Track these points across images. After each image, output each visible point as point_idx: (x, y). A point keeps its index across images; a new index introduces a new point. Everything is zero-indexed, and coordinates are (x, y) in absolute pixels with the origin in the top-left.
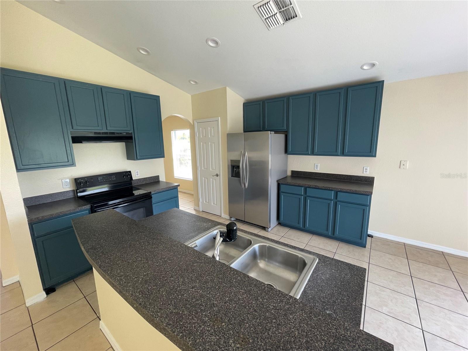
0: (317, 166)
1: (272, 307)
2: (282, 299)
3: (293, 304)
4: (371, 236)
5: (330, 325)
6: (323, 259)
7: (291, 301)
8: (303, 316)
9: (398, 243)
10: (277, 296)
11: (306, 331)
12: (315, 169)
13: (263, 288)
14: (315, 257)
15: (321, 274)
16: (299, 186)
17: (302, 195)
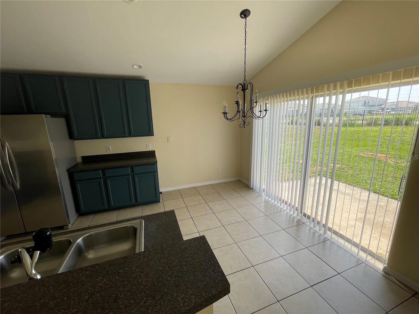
0: (108, 148)
1: (135, 268)
2: (140, 258)
3: (148, 255)
4: (161, 193)
5: (176, 248)
6: (146, 218)
7: (146, 254)
8: (159, 256)
9: (175, 191)
10: (134, 259)
11: (165, 262)
12: (107, 151)
13: (118, 262)
14: (141, 220)
15: (150, 228)
16: (96, 170)
17: (100, 178)
